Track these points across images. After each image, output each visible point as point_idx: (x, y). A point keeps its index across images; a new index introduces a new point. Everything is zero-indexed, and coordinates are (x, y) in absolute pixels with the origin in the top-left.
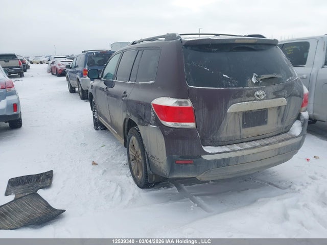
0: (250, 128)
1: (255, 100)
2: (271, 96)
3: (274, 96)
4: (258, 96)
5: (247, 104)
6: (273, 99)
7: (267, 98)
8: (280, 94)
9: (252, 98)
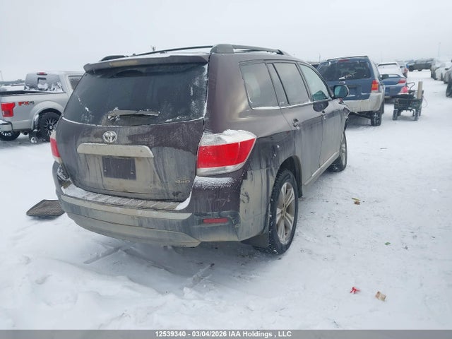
0: (113, 179)
1: (103, 142)
2: (125, 140)
3: (129, 142)
4: (106, 138)
5: (92, 146)
6: (127, 144)
7: (118, 143)
8: (140, 140)
9: (100, 140)
